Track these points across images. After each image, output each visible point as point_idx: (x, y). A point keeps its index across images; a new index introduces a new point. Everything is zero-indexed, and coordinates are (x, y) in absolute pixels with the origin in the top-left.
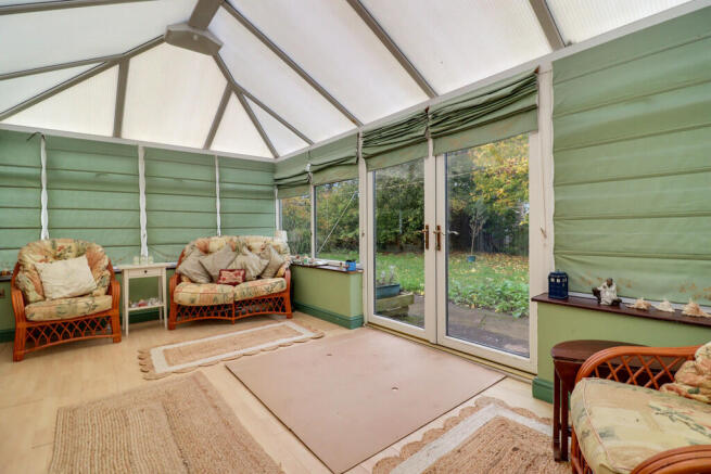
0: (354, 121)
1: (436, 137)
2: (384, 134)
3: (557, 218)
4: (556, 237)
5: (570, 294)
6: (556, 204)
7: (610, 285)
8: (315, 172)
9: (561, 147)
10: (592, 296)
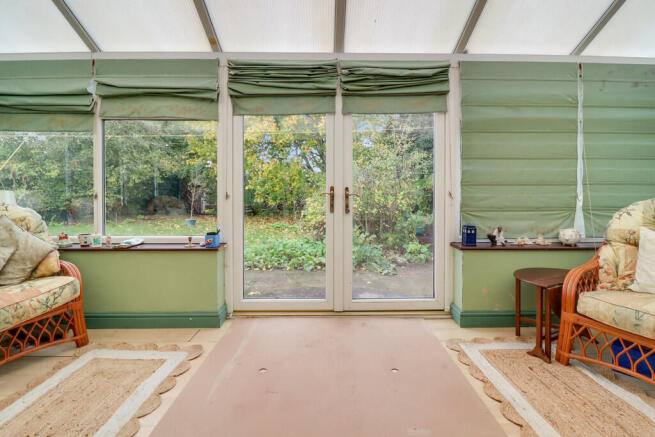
0: (214, 42)
1: (347, 94)
2: (273, 73)
3: (464, 184)
4: (463, 198)
5: (478, 241)
6: (463, 173)
7: (500, 231)
8: (104, 98)
9: (467, 129)
10: (489, 241)
